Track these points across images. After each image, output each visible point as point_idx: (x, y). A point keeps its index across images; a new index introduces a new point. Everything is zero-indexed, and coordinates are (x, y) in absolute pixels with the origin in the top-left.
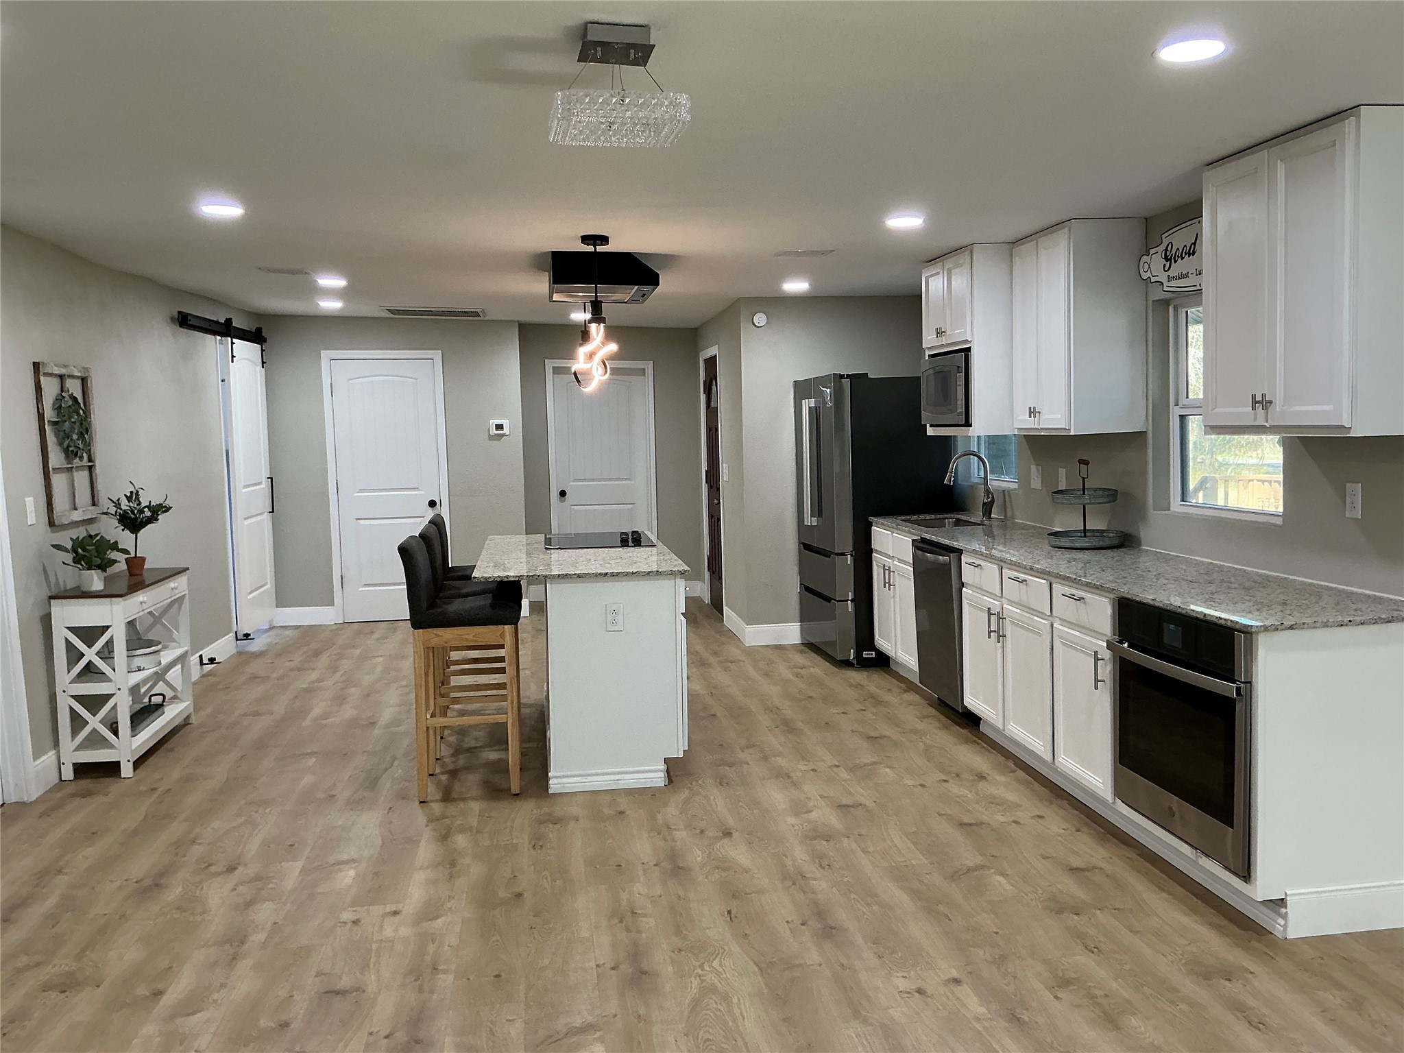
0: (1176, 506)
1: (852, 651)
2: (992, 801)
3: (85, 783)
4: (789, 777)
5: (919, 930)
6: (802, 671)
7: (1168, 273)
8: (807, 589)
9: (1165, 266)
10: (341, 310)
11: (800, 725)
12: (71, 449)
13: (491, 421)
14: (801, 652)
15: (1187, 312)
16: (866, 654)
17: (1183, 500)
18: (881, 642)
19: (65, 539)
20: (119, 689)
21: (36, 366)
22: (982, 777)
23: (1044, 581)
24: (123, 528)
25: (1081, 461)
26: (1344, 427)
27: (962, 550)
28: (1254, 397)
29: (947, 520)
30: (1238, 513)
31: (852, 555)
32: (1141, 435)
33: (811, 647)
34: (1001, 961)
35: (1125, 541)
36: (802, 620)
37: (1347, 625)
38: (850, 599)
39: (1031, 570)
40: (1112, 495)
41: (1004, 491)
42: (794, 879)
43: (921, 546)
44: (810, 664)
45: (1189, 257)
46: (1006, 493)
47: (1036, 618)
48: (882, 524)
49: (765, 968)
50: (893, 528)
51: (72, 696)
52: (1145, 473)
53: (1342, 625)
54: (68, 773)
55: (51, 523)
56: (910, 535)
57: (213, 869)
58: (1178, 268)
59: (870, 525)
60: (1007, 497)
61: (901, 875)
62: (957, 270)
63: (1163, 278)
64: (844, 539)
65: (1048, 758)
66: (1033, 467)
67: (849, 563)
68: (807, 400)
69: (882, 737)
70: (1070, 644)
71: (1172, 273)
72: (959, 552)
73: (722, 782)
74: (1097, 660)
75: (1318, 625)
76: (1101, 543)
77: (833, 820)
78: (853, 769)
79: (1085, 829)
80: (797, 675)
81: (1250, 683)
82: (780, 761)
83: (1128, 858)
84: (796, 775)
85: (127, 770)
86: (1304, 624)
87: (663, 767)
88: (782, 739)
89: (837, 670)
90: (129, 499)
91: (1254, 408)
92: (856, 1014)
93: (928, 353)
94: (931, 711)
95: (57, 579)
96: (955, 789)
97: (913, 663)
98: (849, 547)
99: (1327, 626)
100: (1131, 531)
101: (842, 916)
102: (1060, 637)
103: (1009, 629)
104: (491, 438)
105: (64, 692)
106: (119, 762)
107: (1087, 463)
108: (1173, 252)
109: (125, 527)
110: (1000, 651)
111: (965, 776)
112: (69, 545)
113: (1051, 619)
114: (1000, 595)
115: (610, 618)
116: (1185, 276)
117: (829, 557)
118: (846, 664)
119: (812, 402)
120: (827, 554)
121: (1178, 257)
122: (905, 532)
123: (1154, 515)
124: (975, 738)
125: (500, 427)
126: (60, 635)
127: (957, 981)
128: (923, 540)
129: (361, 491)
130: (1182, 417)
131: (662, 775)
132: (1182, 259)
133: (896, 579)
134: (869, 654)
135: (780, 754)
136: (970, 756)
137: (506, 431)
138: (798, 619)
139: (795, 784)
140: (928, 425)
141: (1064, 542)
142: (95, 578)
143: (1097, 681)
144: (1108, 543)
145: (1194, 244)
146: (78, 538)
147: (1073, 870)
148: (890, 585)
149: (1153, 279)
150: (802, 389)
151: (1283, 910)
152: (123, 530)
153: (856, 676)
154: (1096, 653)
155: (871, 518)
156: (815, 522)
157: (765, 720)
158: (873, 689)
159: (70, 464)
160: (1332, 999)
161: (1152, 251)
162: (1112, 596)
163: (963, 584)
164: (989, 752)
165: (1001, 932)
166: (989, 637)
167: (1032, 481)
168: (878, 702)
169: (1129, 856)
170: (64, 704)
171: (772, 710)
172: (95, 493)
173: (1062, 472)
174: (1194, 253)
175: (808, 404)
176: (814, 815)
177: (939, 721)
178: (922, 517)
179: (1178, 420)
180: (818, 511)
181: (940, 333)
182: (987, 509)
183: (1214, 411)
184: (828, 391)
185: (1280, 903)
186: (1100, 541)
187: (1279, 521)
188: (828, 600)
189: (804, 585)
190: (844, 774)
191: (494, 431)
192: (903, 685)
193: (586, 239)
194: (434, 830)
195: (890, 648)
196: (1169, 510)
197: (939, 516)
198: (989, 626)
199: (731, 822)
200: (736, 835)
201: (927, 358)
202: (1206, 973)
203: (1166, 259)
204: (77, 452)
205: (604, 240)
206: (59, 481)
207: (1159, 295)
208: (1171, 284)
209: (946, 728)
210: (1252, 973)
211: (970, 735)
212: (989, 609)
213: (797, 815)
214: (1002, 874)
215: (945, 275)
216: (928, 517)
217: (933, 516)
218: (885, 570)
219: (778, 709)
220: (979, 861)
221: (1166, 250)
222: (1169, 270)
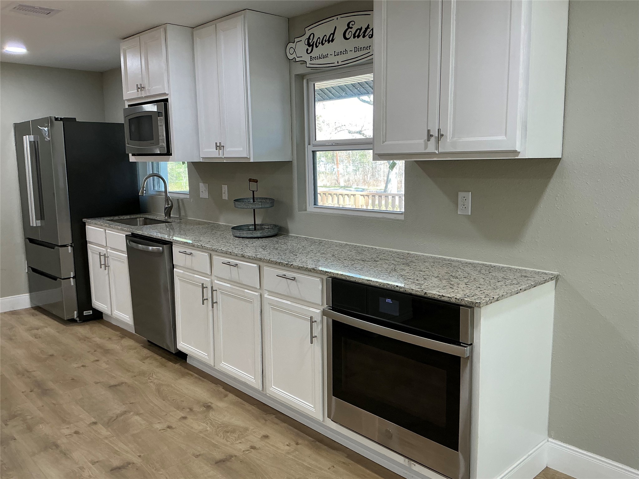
0: (310, 208)
1: (76, 312)
4: (57, 446)
6: (39, 332)
7: (311, 55)
8: (33, 269)
9: (307, 50)
11: (50, 385)
14: (33, 315)
15: (314, 84)
16: (85, 313)
17: (315, 205)
18: (98, 304)
22: (209, 407)
23: (253, 265)
25: (250, 180)
26: (515, 152)
27: (172, 242)
28: (429, 132)
29: (138, 219)
31: (71, 246)
32: (289, 163)
33: (39, 309)
35: (278, 232)
36: (31, 291)
38: (72, 276)
39: (243, 257)
40: (271, 202)
43: (133, 238)
44: (42, 325)
45: (328, 43)
46: (180, 201)
47: (246, 291)
48: (95, 224)
50: (106, 226)
52: (291, 188)
53: (517, 293)
56: (124, 232)
59: (84, 224)
60: (181, 204)
63: (306, 58)
64: (65, 235)
65: (261, 389)
66: (201, 185)
67: (70, 251)
68: (28, 136)
69: (121, 384)
70: (277, 308)
71: (314, 54)
74: (312, 322)
76: (269, 233)
78: (109, 423)
80: (36, 336)
82: (45, 429)
83: (344, 463)
84: (63, 442)
86: (502, 295)
88: (40, 402)
89: (65, 327)
91: (428, 140)
93: (127, 103)
96: (195, 423)
97: (129, 319)
98: (69, 241)
100: (283, 224)
102: (270, 304)
103: (219, 297)
107: (255, 181)
108: (315, 40)
110: (210, 313)
111: (196, 408)
113: (260, 291)
114: (210, 274)
116: (326, 56)
117: (54, 248)
118: (71, 322)
119: (32, 138)
120: (51, 246)
121: (319, 43)
122: (118, 229)
123: (297, 213)
128: (134, 235)
130: (314, 152)
132: (323, 44)
133: (112, 263)
134: (88, 313)
135: (42, 421)
138: (28, 291)
139: (65, 454)
140: (130, 155)
143: (312, 337)
145: (333, 34)
148: (106, 266)
149: (297, 59)
153: (82, 330)
154: (311, 317)
155: (84, 220)
156: (39, 223)
158: (98, 340)
161: (296, 40)
162: (322, 277)
163: (173, 265)
164: (203, 381)
166: (203, 304)
167: (201, 193)
169: (343, 460)
171: (23, 373)
173: (225, 188)
174: (332, 40)
175: (27, 140)
177: (156, 360)
178: (122, 217)
179: (311, 154)
180: (41, 215)
181: (140, 88)
182: (168, 212)
183: (384, 144)
184: (46, 129)
186: (268, 232)
187: (402, 217)
188: (55, 278)
189: (31, 268)
190: (104, 432)
192: (117, 333)
195: (106, 309)
196: (306, 210)
197: (133, 216)
198: (203, 296)
201: (127, 107)
203: (309, 45)
207: (300, 70)
208: (312, 62)
209: (163, 365)
212: (203, 284)
216: (126, 217)
217: (128, 217)
218: (100, 256)
219: (28, 371)
221: (309, 39)
222: (310, 53)
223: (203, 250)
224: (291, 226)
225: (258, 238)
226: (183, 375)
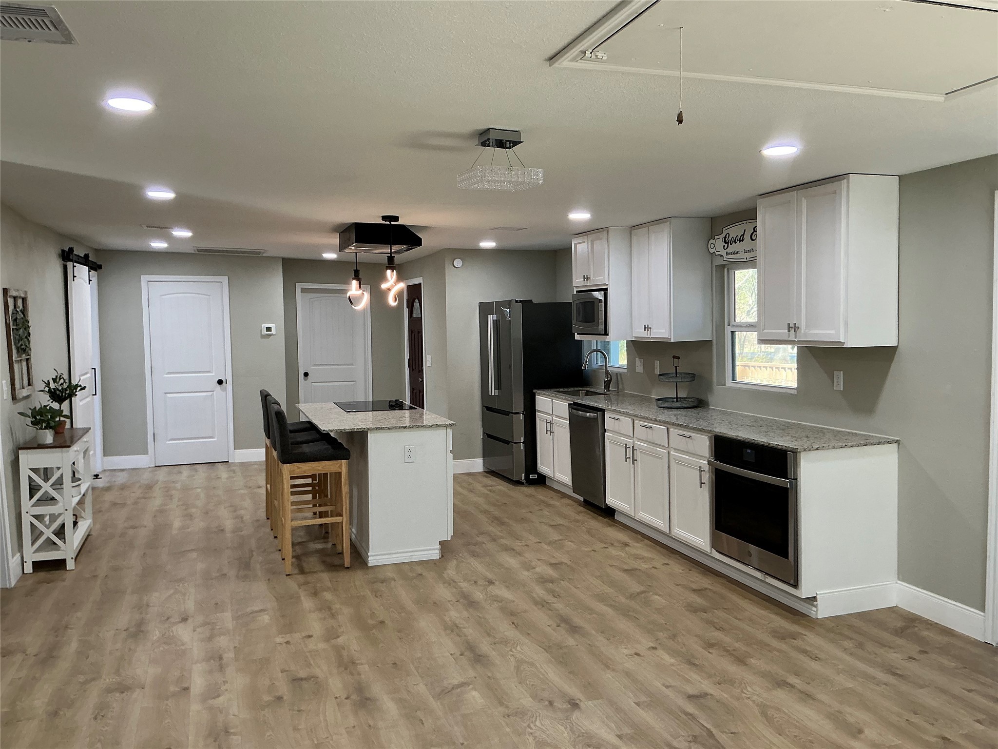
0: (729, 383)
1: (523, 474)
2: (637, 557)
3: (42, 575)
4: (513, 550)
5: (623, 625)
6: (493, 488)
7: (726, 250)
8: (488, 436)
9: (724, 246)
10: (166, 248)
11: (506, 520)
12: (23, 347)
13: (263, 325)
14: (486, 476)
15: (734, 272)
16: (531, 476)
17: (733, 380)
18: (543, 468)
19: (21, 407)
20: (66, 510)
21: (5, 291)
22: (626, 545)
23: (665, 427)
24: (52, 400)
25: (674, 357)
26: (841, 342)
27: (605, 410)
28: (789, 324)
29: (581, 392)
30: (765, 387)
31: (523, 414)
32: (709, 342)
33: (491, 472)
34: (674, 637)
35: (700, 404)
36: (484, 457)
37: (844, 447)
38: (522, 441)
39: (655, 421)
40: (693, 377)
41: (617, 374)
42: (542, 604)
43: (574, 406)
44: (495, 484)
45: (740, 242)
46: (619, 375)
47: (658, 449)
48: (544, 394)
49: (548, 649)
50: (553, 396)
51: (33, 516)
52: (711, 365)
54: (29, 569)
55: (14, 398)
56: (567, 401)
57: (172, 620)
58: (732, 248)
59: (535, 395)
60: (619, 377)
61: (602, 598)
62: (598, 242)
63: (723, 253)
64: (518, 404)
65: (668, 532)
66: (637, 359)
67: (521, 419)
68: (491, 316)
69: (559, 525)
70: (682, 463)
71: (730, 250)
72: (603, 411)
73: (474, 554)
74: (701, 471)
75: (830, 447)
77: (550, 572)
78: (549, 544)
79: (693, 569)
80: (490, 491)
81: (796, 479)
82: (504, 541)
83: (722, 583)
84: (517, 548)
85: (70, 565)
86: (823, 447)
87: (438, 547)
88: (499, 528)
89: (514, 486)
90: (54, 380)
91: (789, 331)
92: (608, 667)
93: (575, 290)
94: (582, 508)
95: (16, 438)
96: (613, 551)
97: (568, 481)
98: (521, 409)
99: (834, 448)
100: (702, 397)
101: (578, 621)
102: (675, 459)
103: (640, 456)
104: (263, 336)
105: (27, 512)
106: (65, 559)
107: (678, 358)
108: (730, 239)
110: (632, 470)
111: (615, 544)
112: (29, 412)
113: (668, 449)
114: (632, 436)
115: (407, 454)
116: (738, 253)
117: (508, 415)
118: (518, 483)
119: (495, 317)
120: (507, 413)
121: (733, 242)
122: (563, 399)
123: (716, 388)
124: (613, 523)
125: (269, 329)
126: (25, 473)
127: (654, 648)
128: (575, 404)
129: (169, 373)
130: (733, 332)
131: (438, 551)
132: (735, 243)
133: (556, 429)
134: (534, 476)
135: (502, 537)
136: (612, 533)
137: (273, 332)
138: (481, 456)
139: (520, 554)
140: (576, 334)
141: (666, 404)
142: (49, 434)
143: (701, 483)
144: (691, 405)
145: (743, 235)
146: (35, 408)
147: (694, 590)
148: (551, 432)
149: (717, 253)
150: (485, 309)
151: (815, 603)
152: (52, 402)
154: (700, 467)
155: (535, 391)
156: (497, 393)
157: (482, 517)
158: (541, 497)
159: (20, 357)
160: (848, 644)
161: (716, 237)
162: (710, 435)
163: (605, 430)
164: (625, 530)
165: (668, 624)
166: (626, 461)
167: (637, 367)
168: (548, 505)
169: (722, 582)
170: (27, 520)
171: (485, 512)
172: (31, 377)
173: (657, 363)
174: (743, 240)
175: (491, 318)
176: (538, 570)
178: (566, 389)
179: (730, 334)
180: (498, 386)
181: (586, 278)
182: (607, 385)
183: (763, 331)
184: (508, 310)
185: (813, 599)
186: (687, 404)
187: (795, 392)
188: (507, 442)
189: (486, 434)
190: (547, 547)
191: (265, 332)
192: (559, 494)
193: (384, 218)
194: (305, 590)
195: (550, 472)
196: (725, 385)
197: (576, 389)
198: (626, 455)
199: (490, 575)
200: (497, 583)
201: (575, 293)
202: (782, 636)
203: (725, 242)
204: (26, 349)
205: (396, 219)
206: (16, 369)
207: (719, 262)
208: (727, 257)
209: (594, 518)
210: (805, 635)
211: (610, 522)
212: (626, 445)
213: (528, 570)
214: (657, 595)
215: (590, 244)
216: (570, 390)
217: (572, 389)
218: (547, 423)
219: (488, 511)
220: (642, 588)
221: (725, 237)
222: (727, 249)
223: (628, 416)
224: (712, 399)
225: (677, 408)
226: (610, 526)
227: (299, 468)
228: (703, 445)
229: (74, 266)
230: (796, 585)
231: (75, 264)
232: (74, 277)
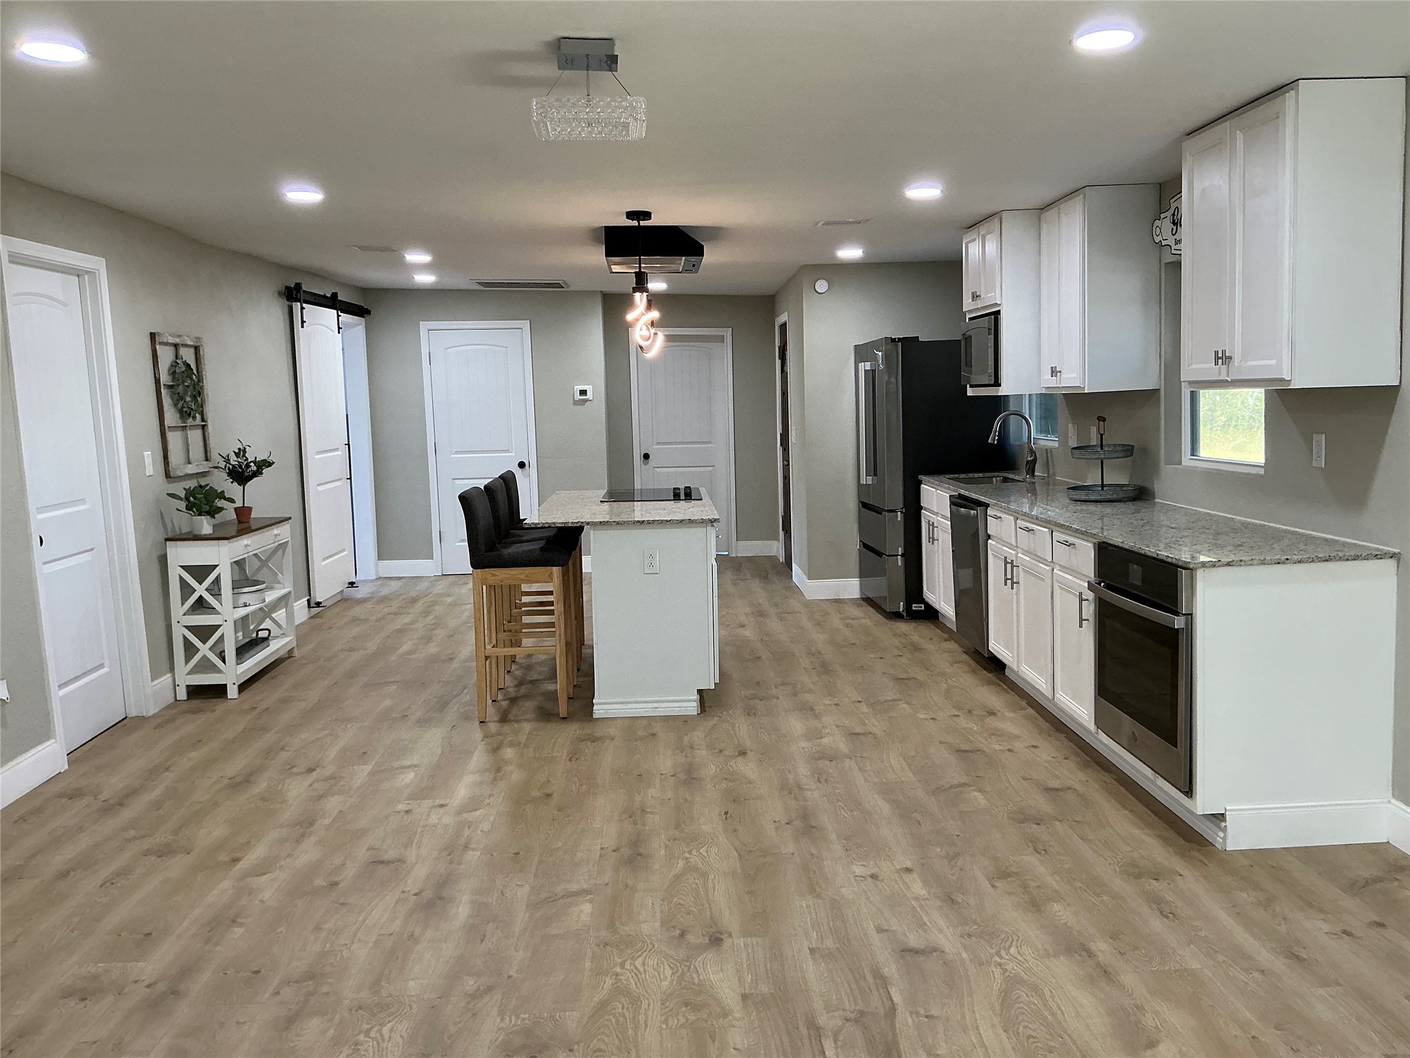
0: (1186, 460)
1: (902, 603)
2: (996, 734)
3: (196, 703)
4: (812, 709)
5: (890, 831)
6: (853, 622)
7: (1175, 237)
8: (865, 545)
9: (1172, 229)
11: (836, 667)
12: (185, 410)
13: (576, 387)
14: (858, 605)
16: (915, 607)
17: (1193, 456)
18: (929, 595)
19: (179, 489)
20: (226, 621)
21: (153, 336)
22: (992, 713)
23: (1046, 530)
24: (231, 480)
25: (1099, 419)
26: (1283, 380)
27: (990, 505)
28: (1216, 353)
29: (994, 479)
31: (902, 512)
32: (1155, 392)
33: (868, 601)
34: (951, 858)
35: (1140, 495)
36: (862, 575)
37: (1284, 563)
38: (900, 554)
40: (1128, 451)
41: (1047, 449)
42: (790, 789)
46: (1048, 451)
47: (1042, 565)
48: (930, 482)
49: (743, 854)
50: (937, 485)
51: (186, 627)
52: (1158, 430)
53: (1279, 563)
54: (182, 694)
55: (167, 475)
56: (949, 492)
57: (295, 770)
59: (921, 482)
60: (1050, 455)
61: (887, 790)
62: (989, 236)
63: (1172, 241)
64: (895, 497)
65: (1051, 697)
66: (1070, 426)
67: (899, 519)
68: (863, 363)
69: (910, 679)
70: (1066, 588)
71: (1179, 236)
72: (987, 506)
73: (750, 712)
74: (1081, 600)
75: (1255, 562)
76: (1115, 496)
77: (842, 745)
78: (872, 705)
80: (847, 625)
81: (1191, 614)
82: (809, 697)
83: (1106, 782)
84: (818, 708)
85: (232, 692)
86: (1241, 561)
87: (696, 697)
88: (816, 678)
89: (885, 620)
90: (237, 455)
91: (1216, 364)
92: (812, 890)
93: (968, 316)
94: (965, 657)
95: (173, 525)
96: (963, 722)
97: (952, 613)
98: (899, 504)
99: (1264, 564)
100: (1146, 485)
101: (824, 819)
102: (1058, 581)
103: (1021, 576)
104: (576, 403)
105: (179, 622)
106: (226, 685)
107: (1104, 420)
108: (1180, 216)
109: (234, 480)
111: (976, 712)
112: (183, 496)
113: (1053, 565)
114: (1014, 544)
115: (647, 562)
117: (881, 514)
118: (896, 616)
119: (868, 366)
120: (880, 511)
123: (1166, 469)
124: (998, 681)
125: (583, 392)
126: (175, 572)
127: (908, 870)
128: (962, 497)
129: (457, 452)
131: (695, 704)
133: (939, 534)
134: (919, 607)
135: (810, 691)
136: (987, 695)
137: (589, 396)
138: (858, 574)
139: (816, 716)
140: (968, 385)
141: (1081, 495)
142: (205, 521)
143: (1081, 620)
144: (1121, 495)
146: (190, 487)
147: (1048, 790)
148: (934, 541)
149: (1164, 243)
150: (862, 352)
151: (1223, 824)
152: (232, 482)
153: (903, 627)
154: (1081, 594)
155: (920, 477)
156: (870, 480)
157: (805, 662)
158: (915, 638)
159: (185, 423)
160: (1245, 897)
161: (1163, 216)
162: (1095, 541)
163: (987, 535)
164: (1007, 692)
165: (962, 835)
166: (1006, 586)
167: (1070, 439)
168: (916, 648)
170: (179, 633)
171: (814, 654)
172: (208, 449)
173: (1093, 431)
175: (863, 368)
176: (825, 741)
177: (969, 666)
178: (971, 475)
180: (874, 471)
181: (975, 297)
182: (1031, 467)
183: (1191, 367)
184: (880, 354)
185: (1221, 817)
186: (1113, 494)
187: (1262, 472)
188: (880, 554)
189: (863, 543)
190: (864, 708)
191: (578, 397)
192: (946, 632)
193: (630, 215)
194: (487, 744)
195: (935, 600)
196: (1181, 464)
197: (987, 475)
198: (1006, 575)
199: (748, 743)
200: (750, 754)
201: (967, 321)
202: (1135, 872)
203: (1175, 223)
204: (190, 412)
205: (647, 215)
206: (174, 439)
208: (1176, 247)
209: (974, 672)
210: (1181, 875)
211: (994, 679)
212: (1006, 558)
213: (809, 739)
214: (980, 790)
215: (980, 240)
216: (976, 475)
217: (981, 475)
218: (930, 525)
219: (820, 653)
220: (964, 779)
221: (1173, 215)
222: (1175, 234)
223: (1011, 513)
224: (1159, 487)
225: (1096, 501)
226: (990, 683)
227: (494, 575)
228: (1085, 558)
229: (302, 308)
230: (1189, 791)
231: (304, 305)
232: (303, 322)
